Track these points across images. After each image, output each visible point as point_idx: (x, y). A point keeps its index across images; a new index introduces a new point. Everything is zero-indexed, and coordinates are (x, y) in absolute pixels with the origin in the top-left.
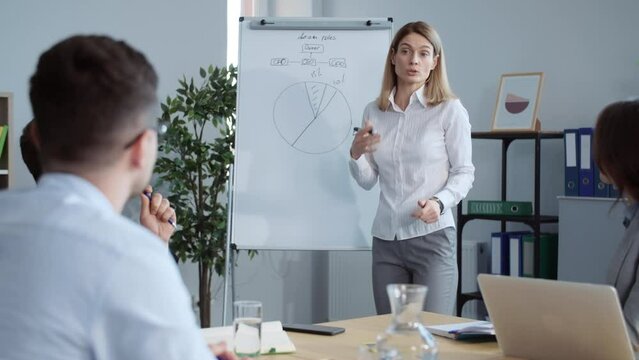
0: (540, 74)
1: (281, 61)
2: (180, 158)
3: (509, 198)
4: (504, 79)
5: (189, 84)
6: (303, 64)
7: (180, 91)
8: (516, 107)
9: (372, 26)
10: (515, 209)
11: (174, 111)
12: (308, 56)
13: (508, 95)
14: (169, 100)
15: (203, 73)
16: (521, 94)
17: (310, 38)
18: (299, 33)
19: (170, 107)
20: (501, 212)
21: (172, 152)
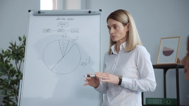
0: (179, 37)
1: (48, 31)
2: (7, 79)
3: (168, 97)
4: (162, 40)
5: (14, 44)
6: (58, 31)
7: (10, 47)
8: (167, 53)
9: (91, 13)
10: (168, 102)
11: (5, 56)
12: (60, 28)
13: (164, 48)
14: (3, 51)
15: (20, 39)
16: (170, 47)
17: (62, 19)
18: (57, 17)
19: (3, 55)
20: (162, 104)
21: (3, 76)
